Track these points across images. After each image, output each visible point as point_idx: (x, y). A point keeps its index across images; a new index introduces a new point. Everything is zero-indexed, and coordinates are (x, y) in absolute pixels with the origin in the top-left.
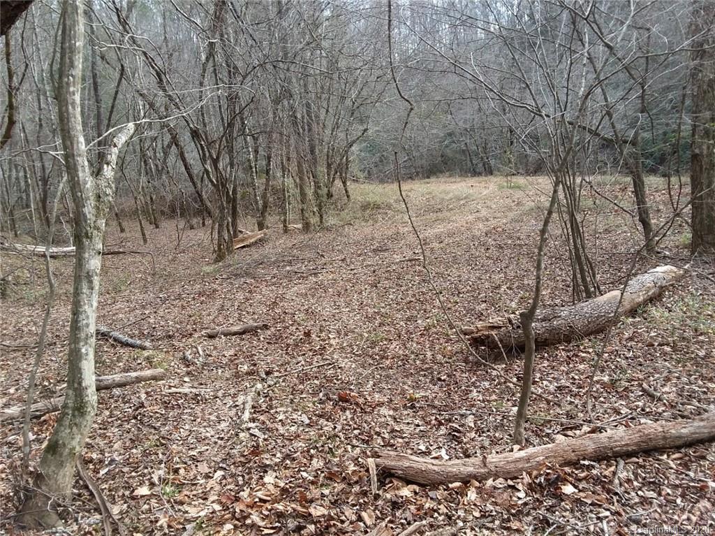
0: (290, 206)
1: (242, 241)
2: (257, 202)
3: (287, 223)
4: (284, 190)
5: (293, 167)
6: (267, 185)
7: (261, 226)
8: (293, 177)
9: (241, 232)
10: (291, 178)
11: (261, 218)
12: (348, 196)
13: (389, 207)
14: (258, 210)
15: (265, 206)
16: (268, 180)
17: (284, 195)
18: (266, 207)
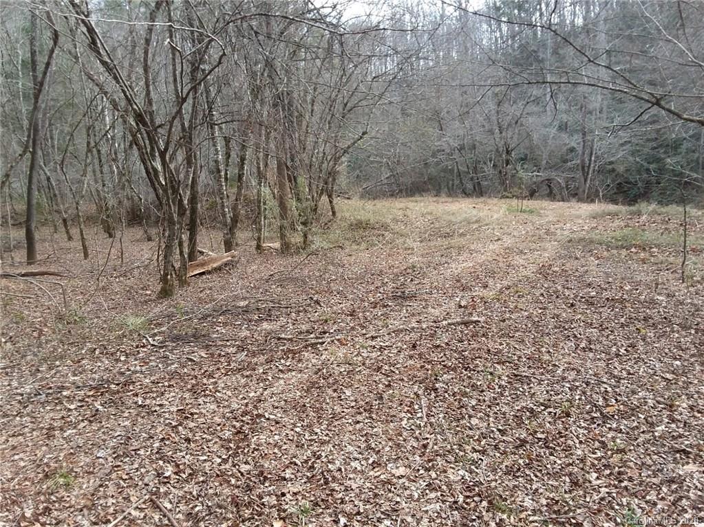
0: (266, 221)
1: (202, 265)
2: (224, 215)
3: (262, 241)
4: (259, 202)
5: (272, 175)
6: (239, 194)
7: (229, 246)
8: (270, 186)
9: (202, 253)
10: (268, 188)
11: (229, 236)
12: (334, 213)
13: (385, 227)
14: (225, 225)
15: (235, 220)
16: (240, 188)
17: (259, 207)
18: (237, 222)
